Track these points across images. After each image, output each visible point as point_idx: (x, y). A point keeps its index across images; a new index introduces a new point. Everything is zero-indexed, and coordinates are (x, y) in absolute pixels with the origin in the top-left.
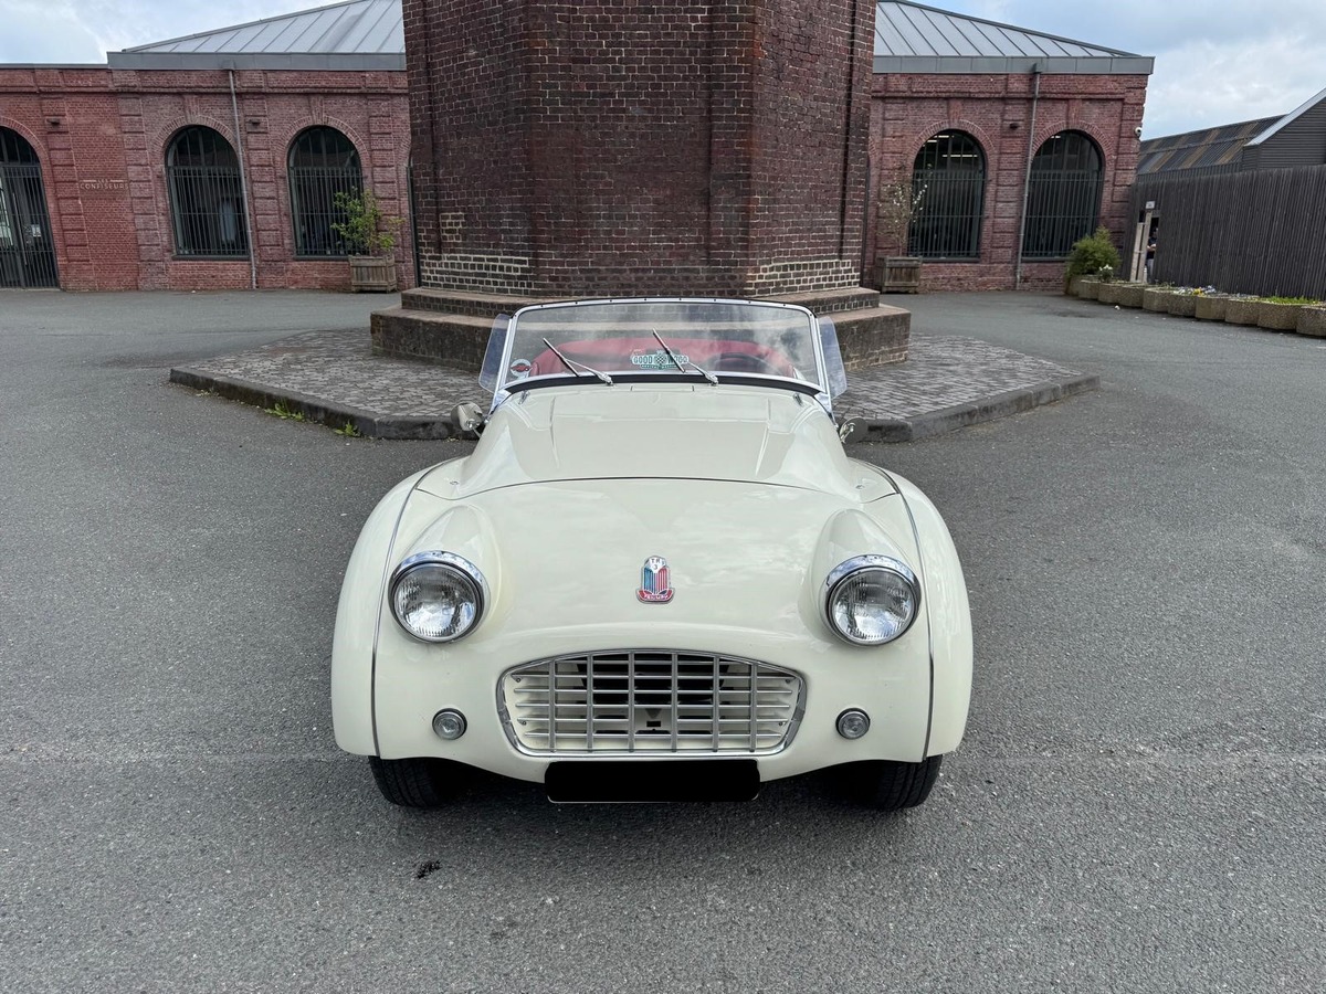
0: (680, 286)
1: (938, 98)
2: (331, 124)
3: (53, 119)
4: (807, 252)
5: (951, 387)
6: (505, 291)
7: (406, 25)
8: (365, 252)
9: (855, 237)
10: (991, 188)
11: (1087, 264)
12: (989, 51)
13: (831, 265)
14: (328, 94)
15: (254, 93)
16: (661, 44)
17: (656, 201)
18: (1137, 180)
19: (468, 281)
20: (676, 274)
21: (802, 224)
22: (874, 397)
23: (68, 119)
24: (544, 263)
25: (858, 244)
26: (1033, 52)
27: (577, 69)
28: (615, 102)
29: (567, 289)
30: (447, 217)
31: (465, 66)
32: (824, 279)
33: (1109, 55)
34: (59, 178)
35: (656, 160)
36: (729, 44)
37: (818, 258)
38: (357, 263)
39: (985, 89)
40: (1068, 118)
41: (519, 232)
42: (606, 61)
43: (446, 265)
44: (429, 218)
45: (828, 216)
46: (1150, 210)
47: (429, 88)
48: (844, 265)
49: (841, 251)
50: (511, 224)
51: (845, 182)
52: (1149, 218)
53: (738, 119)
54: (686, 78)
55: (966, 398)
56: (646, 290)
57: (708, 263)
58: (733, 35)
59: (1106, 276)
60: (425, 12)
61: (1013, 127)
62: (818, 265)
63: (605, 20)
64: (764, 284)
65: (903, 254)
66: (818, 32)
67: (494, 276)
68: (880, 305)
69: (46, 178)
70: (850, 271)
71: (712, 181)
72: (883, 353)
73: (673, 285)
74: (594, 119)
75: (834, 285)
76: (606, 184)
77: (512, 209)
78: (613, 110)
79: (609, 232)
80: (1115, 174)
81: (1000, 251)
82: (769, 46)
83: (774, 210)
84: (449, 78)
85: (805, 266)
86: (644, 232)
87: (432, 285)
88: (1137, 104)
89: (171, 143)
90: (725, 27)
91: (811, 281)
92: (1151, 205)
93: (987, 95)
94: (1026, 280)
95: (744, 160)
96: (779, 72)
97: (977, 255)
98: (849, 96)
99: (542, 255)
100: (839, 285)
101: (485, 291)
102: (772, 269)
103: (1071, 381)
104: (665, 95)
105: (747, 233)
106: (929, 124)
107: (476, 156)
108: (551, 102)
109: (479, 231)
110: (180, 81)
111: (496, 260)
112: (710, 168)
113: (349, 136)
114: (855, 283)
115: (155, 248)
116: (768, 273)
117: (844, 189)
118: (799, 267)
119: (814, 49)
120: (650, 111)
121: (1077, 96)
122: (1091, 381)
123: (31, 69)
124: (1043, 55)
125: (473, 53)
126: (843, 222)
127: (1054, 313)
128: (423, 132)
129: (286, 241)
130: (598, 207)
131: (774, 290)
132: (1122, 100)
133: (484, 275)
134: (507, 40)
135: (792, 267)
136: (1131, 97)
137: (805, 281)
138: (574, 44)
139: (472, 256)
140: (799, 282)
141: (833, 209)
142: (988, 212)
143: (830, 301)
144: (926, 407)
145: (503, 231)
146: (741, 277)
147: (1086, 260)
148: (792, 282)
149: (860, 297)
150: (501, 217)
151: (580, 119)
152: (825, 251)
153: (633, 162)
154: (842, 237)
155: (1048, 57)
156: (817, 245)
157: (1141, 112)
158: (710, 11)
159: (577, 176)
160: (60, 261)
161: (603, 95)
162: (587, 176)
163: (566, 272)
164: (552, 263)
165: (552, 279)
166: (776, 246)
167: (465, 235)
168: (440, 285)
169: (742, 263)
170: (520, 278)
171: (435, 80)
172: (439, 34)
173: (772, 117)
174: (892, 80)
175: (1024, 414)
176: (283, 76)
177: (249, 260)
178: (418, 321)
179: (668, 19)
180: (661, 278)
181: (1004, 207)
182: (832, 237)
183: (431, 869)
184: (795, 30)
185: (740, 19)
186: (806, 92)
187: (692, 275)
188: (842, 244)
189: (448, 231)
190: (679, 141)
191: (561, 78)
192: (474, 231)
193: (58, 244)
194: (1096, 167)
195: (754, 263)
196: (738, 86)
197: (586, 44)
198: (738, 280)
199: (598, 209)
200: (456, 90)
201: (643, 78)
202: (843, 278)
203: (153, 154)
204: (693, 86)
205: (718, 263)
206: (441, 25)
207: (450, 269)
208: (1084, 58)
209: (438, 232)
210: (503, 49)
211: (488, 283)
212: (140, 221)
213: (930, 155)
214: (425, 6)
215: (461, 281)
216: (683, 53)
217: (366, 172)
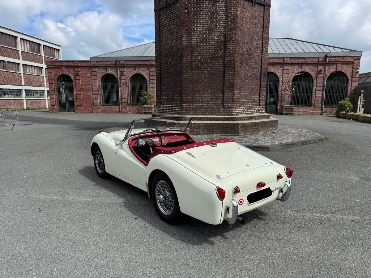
0: (216, 113)
1: (298, 64)
2: (141, 73)
3: (77, 72)
4: (250, 105)
5: (286, 139)
6: (175, 114)
7: (156, 53)
8: (147, 104)
9: (263, 101)
10: (314, 87)
11: (342, 108)
12: (313, 51)
13: (257, 108)
14: (140, 66)
15: (123, 66)
16: (213, 57)
17: (211, 93)
18: (359, 85)
19: (167, 111)
20: (215, 110)
21: (248, 98)
22: (263, 140)
23: (80, 72)
24: (184, 107)
25: (264, 103)
26: (326, 51)
27: (193, 63)
28: (202, 70)
29: (189, 113)
30: (163, 97)
31: (168, 63)
32: (255, 111)
33: (349, 51)
34: (77, 86)
35: (211, 83)
36: (229, 56)
37: (253, 106)
38: (145, 107)
39: (312, 61)
40: (336, 68)
41: (179, 100)
42: (200, 61)
43: (162, 108)
44: (159, 97)
45: (255, 96)
46: (362, 93)
47: (160, 67)
48: (260, 108)
49: (259, 104)
50: (177, 98)
51: (260, 88)
52: (362, 95)
53: (231, 74)
54: (219, 65)
55: (288, 141)
56: (208, 114)
57: (223, 107)
58: (230, 54)
59: (348, 111)
60: (160, 50)
61: (321, 71)
62: (253, 108)
63: (200, 52)
64: (238, 112)
65: (289, 105)
66: (253, 52)
67: (173, 110)
68: (270, 117)
69: (74, 86)
70: (262, 109)
71: (225, 88)
72: (270, 130)
73: (214, 112)
74: (197, 74)
75: (257, 113)
76: (199, 89)
77: (177, 95)
78: (201, 72)
79: (199, 100)
80: (352, 83)
81: (317, 104)
82: (239, 57)
83: (240, 95)
84: (165, 65)
85: (249, 108)
86: (208, 100)
87: (159, 112)
88: (358, 64)
89: (103, 78)
90: (228, 52)
91: (251, 111)
92: (362, 91)
93: (313, 63)
94: (325, 112)
95: (233, 83)
96: (242, 62)
97: (311, 105)
98: (261, 67)
99: (184, 105)
100: (259, 113)
101: (171, 114)
102: (240, 109)
103: (320, 138)
104: (214, 68)
105: (233, 100)
106: (297, 70)
107: (170, 83)
108: (187, 71)
109: (170, 100)
110: (106, 63)
111: (173, 107)
112: (224, 85)
113: (145, 76)
114: (263, 112)
115: (97, 103)
116: (239, 110)
117: (260, 89)
118: (247, 108)
119: (251, 57)
120: (210, 72)
121: (339, 62)
122: (327, 139)
123: (73, 61)
124: (329, 51)
125: (170, 60)
126: (260, 97)
127: (331, 121)
128: (158, 77)
129: (128, 101)
130: (197, 94)
131: (240, 114)
132: (353, 63)
133: (170, 110)
134: (178, 57)
135: (245, 108)
136: (356, 62)
137: (249, 112)
138: (193, 57)
139: (168, 106)
140: (247, 112)
141: (257, 94)
142: (314, 94)
143: (255, 116)
144: (276, 143)
145: (175, 100)
146: (231, 110)
147: (342, 107)
148: (245, 112)
149: (264, 116)
150: (175, 97)
151: (193, 74)
152: (255, 104)
153: (206, 84)
154: (259, 101)
155: (331, 52)
156: (252, 103)
157: (359, 66)
158: (225, 49)
159: (192, 87)
160: (75, 105)
161: (199, 69)
162: (195, 88)
163: (189, 109)
164: (185, 107)
165: (186, 111)
166: (241, 103)
167: (167, 101)
168: (160, 112)
169: (232, 107)
170: (178, 110)
171: (162, 66)
172: (163, 55)
173: (240, 73)
174: (286, 59)
175: (304, 146)
176: (130, 62)
177: (119, 106)
178: (155, 120)
179: (215, 51)
180: (212, 111)
181: (318, 92)
182: (257, 101)
183: (137, 218)
184: (246, 52)
185: (232, 50)
186: (249, 66)
187: (219, 110)
188: (259, 103)
189: (163, 100)
190: (217, 79)
191: (189, 65)
192: (169, 100)
193: (75, 101)
194: (346, 81)
195: (235, 107)
196: (231, 66)
197: (195, 58)
198: (231, 111)
199: (197, 95)
200: (166, 68)
201: (209, 65)
202: (260, 111)
203: (98, 80)
204: (221, 66)
205: (226, 107)
206: (164, 53)
207: (163, 108)
208: (341, 52)
209: (161, 100)
210: (177, 59)
211: (171, 112)
212: (94, 96)
213: (297, 78)
214: (160, 49)
215: (165, 111)
216: (218, 59)
217: (148, 85)
